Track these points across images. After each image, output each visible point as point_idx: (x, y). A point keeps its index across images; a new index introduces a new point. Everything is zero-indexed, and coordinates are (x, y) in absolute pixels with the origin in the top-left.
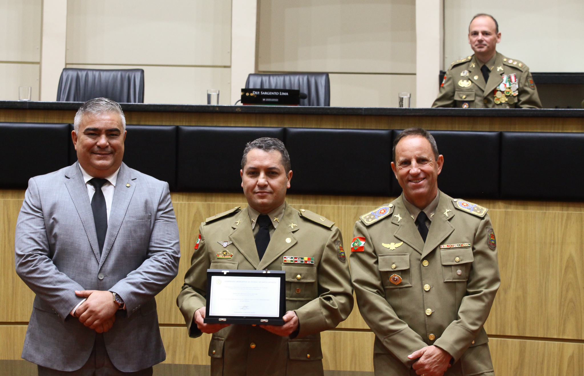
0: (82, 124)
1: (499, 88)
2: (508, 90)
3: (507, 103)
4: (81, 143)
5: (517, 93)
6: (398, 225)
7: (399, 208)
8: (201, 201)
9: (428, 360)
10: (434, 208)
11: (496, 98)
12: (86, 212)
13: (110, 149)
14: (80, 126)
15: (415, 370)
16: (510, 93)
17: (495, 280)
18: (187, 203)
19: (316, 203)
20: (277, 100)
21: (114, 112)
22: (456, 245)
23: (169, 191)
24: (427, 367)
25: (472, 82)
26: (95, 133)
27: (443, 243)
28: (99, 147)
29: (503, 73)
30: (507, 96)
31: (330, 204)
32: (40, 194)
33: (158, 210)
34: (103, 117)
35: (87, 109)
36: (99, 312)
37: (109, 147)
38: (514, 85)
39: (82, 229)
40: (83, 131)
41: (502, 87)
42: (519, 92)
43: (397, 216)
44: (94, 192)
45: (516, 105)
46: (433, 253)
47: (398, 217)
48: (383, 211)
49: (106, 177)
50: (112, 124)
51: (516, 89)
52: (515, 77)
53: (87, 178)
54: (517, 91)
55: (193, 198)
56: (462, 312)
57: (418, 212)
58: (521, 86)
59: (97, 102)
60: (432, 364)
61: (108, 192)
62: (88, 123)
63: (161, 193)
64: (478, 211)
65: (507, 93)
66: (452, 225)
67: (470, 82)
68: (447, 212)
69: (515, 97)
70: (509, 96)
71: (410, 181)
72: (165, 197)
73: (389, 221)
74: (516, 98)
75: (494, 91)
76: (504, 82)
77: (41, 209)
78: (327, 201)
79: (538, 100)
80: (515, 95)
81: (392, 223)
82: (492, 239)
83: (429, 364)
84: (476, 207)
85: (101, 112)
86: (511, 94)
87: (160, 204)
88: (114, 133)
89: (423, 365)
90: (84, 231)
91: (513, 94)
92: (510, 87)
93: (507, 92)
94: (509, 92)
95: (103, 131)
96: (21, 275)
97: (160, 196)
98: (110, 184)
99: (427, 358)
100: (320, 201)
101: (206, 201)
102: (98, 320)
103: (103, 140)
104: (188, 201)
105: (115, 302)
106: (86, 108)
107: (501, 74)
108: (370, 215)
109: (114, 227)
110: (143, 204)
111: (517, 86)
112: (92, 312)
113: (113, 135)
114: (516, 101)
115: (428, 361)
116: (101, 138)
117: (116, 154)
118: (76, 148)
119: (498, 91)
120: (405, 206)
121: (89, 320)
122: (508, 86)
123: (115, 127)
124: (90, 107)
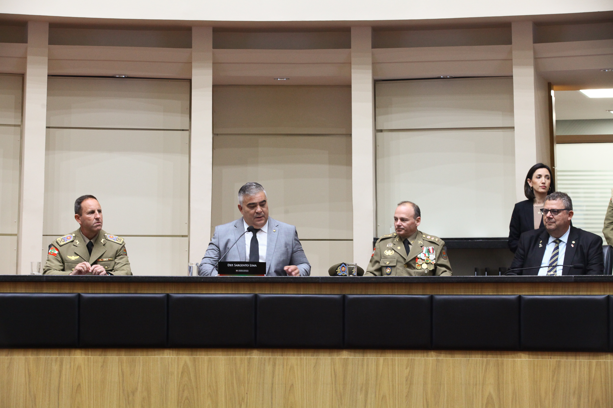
1: (419, 256)
2: (428, 258)
8: (188, 355)
11: (417, 265)
16: (429, 261)
18: (176, 357)
19: (282, 356)
20: (247, 271)
29: (423, 246)
30: (427, 263)
31: (294, 356)
38: (432, 254)
51: (434, 258)
52: (433, 249)
54: (434, 260)
55: (181, 353)
58: (438, 256)
67: (393, 251)
70: (429, 263)
75: (416, 258)
76: (424, 252)
78: (292, 354)
80: (433, 263)
91: (431, 261)
92: (429, 256)
93: (426, 259)
100: (286, 354)
104: (177, 356)
107: (421, 246)
111: (435, 256)
119: (419, 258)
122: (427, 255)
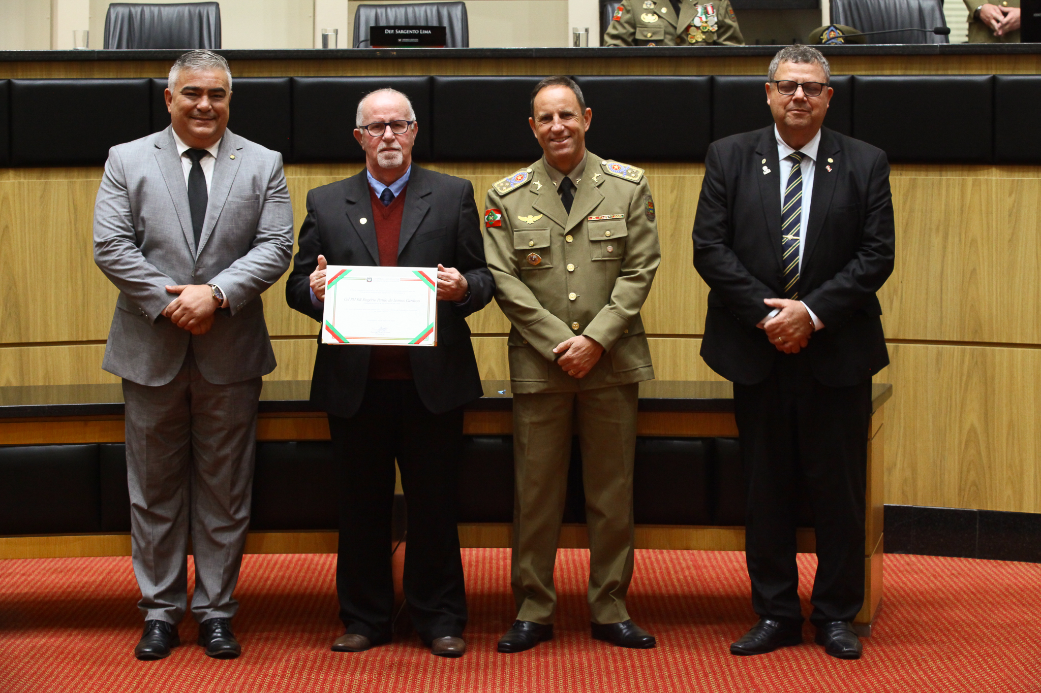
0: (180, 81)
1: (694, 23)
3: (704, 41)
4: (177, 105)
5: (716, 28)
6: (538, 194)
7: (539, 173)
8: (325, 174)
9: (577, 353)
10: (580, 173)
11: (690, 36)
12: (179, 192)
13: (212, 113)
14: (176, 84)
15: (561, 366)
16: (708, 28)
17: (655, 256)
18: (306, 177)
20: (416, 40)
21: (219, 68)
22: (606, 217)
23: (282, 163)
24: (575, 362)
25: (659, 17)
26: (195, 93)
27: (590, 214)
28: (199, 110)
29: (697, 4)
30: (703, 33)
32: (125, 168)
33: (269, 188)
34: (206, 74)
35: (186, 64)
36: (195, 309)
37: (212, 111)
38: (712, 17)
39: (174, 214)
40: (181, 90)
41: (697, 22)
42: (718, 27)
43: (536, 183)
44: (191, 166)
45: (716, 43)
46: (579, 226)
47: (539, 185)
48: (520, 178)
49: (205, 147)
50: (216, 82)
51: (714, 23)
52: (713, 7)
53: (182, 148)
54: (716, 25)
55: (314, 170)
56: (615, 297)
57: (562, 177)
58: (720, 18)
59: (198, 56)
60: (581, 358)
61: (208, 166)
62: (187, 81)
63: (272, 168)
64: (633, 175)
65: (703, 28)
66: (601, 192)
67: (656, 16)
68: (596, 177)
69: (713, 33)
70: (707, 32)
71: (552, 140)
72: (278, 172)
73: (526, 190)
74: (716, 34)
75: (689, 26)
76: (699, 15)
77: (126, 187)
79: (740, 35)
80: (713, 31)
81: (531, 192)
82: (650, 207)
83: (578, 358)
84: (631, 169)
85: (204, 68)
87: (271, 181)
88: (219, 93)
89: (569, 360)
90: (176, 216)
91: (711, 29)
92: (707, 20)
93: (703, 26)
94: (706, 27)
95: (205, 91)
96: (100, 265)
97: (271, 171)
98: (211, 155)
99: (575, 351)
101: (331, 174)
102: (194, 319)
103: (204, 103)
104: (307, 175)
105: (214, 298)
106: (184, 61)
107: (695, 5)
108: (504, 183)
109: (215, 207)
110: (251, 181)
111: (716, 20)
112: (186, 309)
113: (217, 96)
114: (715, 37)
115: (577, 355)
116: (202, 100)
117: (220, 120)
118: (170, 110)
119: (692, 26)
120: (546, 171)
121: (183, 319)
122: (704, 19)
123: (220, 86)
124: (190, 61)
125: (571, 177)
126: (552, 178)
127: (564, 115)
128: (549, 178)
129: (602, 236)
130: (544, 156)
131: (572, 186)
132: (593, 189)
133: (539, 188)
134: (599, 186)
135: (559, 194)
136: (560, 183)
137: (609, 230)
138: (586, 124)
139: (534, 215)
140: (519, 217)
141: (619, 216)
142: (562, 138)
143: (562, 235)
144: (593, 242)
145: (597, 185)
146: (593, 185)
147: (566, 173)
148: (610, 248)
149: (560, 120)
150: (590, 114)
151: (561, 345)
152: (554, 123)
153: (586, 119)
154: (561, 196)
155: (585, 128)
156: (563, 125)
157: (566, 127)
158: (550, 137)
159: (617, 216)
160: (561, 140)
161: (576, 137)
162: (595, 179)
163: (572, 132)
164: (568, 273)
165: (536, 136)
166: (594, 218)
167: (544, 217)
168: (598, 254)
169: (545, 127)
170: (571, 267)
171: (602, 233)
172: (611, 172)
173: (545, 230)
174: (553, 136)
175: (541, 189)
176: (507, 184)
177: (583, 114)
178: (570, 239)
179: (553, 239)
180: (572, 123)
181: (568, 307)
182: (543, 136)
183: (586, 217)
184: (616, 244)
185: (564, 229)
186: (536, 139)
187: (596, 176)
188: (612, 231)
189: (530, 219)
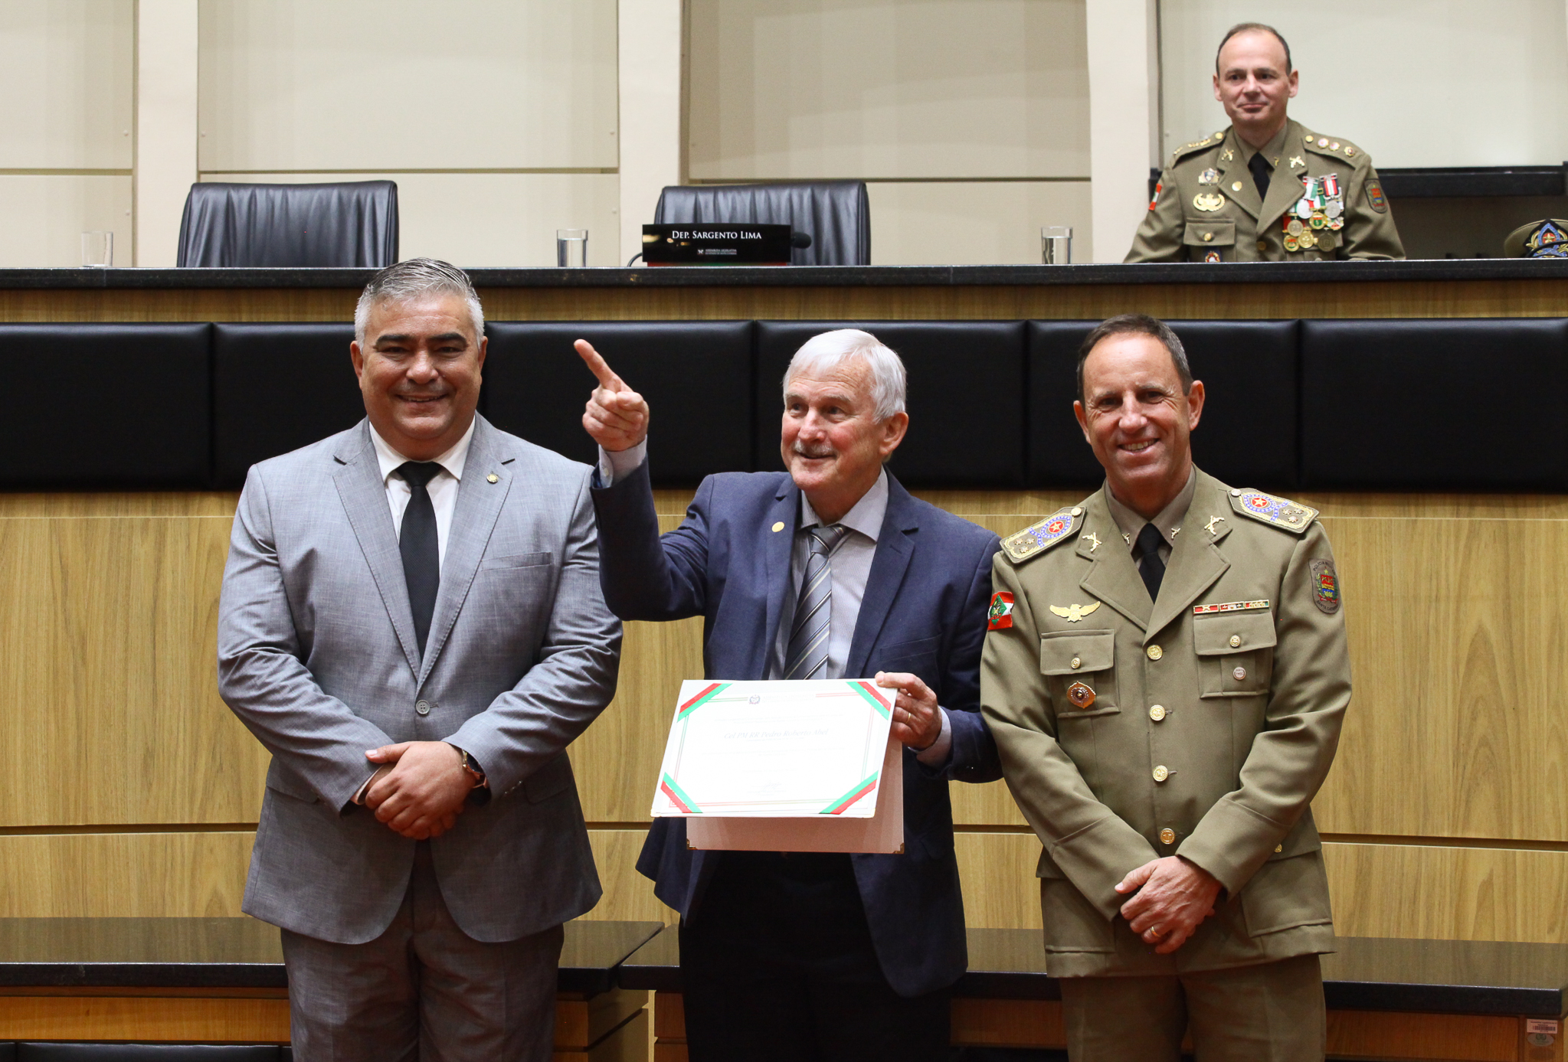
0: (372, 325)
1: (1295, 212)
2: (1320, 216)
3: (1317, 250)
5: (1340, 224)
6: (1091, 561)
7: (1095, 515)
9: (1162, 888)
10: (1180, 515)
11: (1287, 238)
16: (1324, 222)
20: (733, 252)
22: (1232, 606)
24: (1159, 908)
25: (1227, 197)
26: (401, 347)
28: (412, 381)
29: (1305, 174)
30: (1315, 232)
33: (570, 540)
35: (382, 289)
36: (426, 798)
38: (1334, 202)
39: (373, 594)
40: (374, 343)
41: (1303, 210)
42: (1345, 221)
43: (1089, 537)
44: (408, 497)
45: (1338, 253)
47: (1094, 541)
48: (1056, 527)
49: (433, 457)
51: (1338, 213)
52: (1336, 182)
53: (391, 462)
54: (1342, 218)
56: (1249, 771)
57: (1140, 525)
58: (1350, 204)
59: (406, 270)
60: (1172, 899)
62: (385, 323)
64: (1292, 519)
65: (1315, 224)
66: (1223, 556)
67: (1221, 197)
69: (1335, 233)
70: (1322, 230)
71: (1121, 447)
72: (587, 506)
73: (1068, 553)
74: (1340, 236)
75: (1284, 220)
76: (1308, 196)
79: (1394, 237)
80: (1335, 229)
81: (1078, 555)
82: (1324, 586)
83: (1164, 899)
84: (1288, 507)
85: (417, 295)
86: (1326, 226)
87: (574, 525)
89: (1149, 903)
90: (377, 597)
91: (1330, 225)
92: (1323, 207)
93: (1315, 219)
94: (1320, 221)
95: (421, 341)
97: (573, 505)
98: (448, 475)
99: (1160, 886)
103: (421, 365)
107: (1301, 177)
108: (1025, 538)
109: (455, 584)
110: (530, 527)
111: (1341, 206)
112: (408, 798)
114: (1339, 243)
115: (1164, 892)
116: (417, 360)
118: (361, 385)
119: (1292, 218)
120: (1110, 512)
121: (402, 816)
122: (1317, 205)
125: (1159, 523)
126: (1122, 527)
127: (1147, 395)
128: (1115, 528)
129: (1223, 646)
130: (1107, 483)
131: (1162, 543)
132: (1205, 548)
133: (1095, 546)
134: (1218, 543)
135: (1135, 561)
136: (1136, 537)
137: (1236, 634)
138: (1193, 415)
139: (1082, 604)
140: (1053, 608)
141: (1259, 604)
142: (1142, 442)
143: (1139, 645)
144: (1204, 659)
145: (1215, 539)
146: (1206, 540)
147: (1149, 515)
148: (1240, 672)
149: (1138, 404)
150: (1201, 394)
151: (1133, 876)
152: (1124, 412)
153: (1193, 403)
154: (1138, 564)
155: (1189, 421)
156: (1144, 415)
157: (1151, 420)
158: (1116, 441)
159: (1254, 605)
160: (1140, 446)
161: (1171, 440)
162: (1211, 527)
163: (1163, 430)
164: (1151, 724)
165: (1088, 439)
166: (1206, 608)
167: (1103, 605)
168: (1214, 683)
169: (1106, 420)
170: (1157, 712)
171: (1222, 639)
172: (1247, 510)
173: (1104, 634)
174: (1122, 438)
175: (1098, 548)
176: (1030, 541)
177: (1186, 394)
178: (1155, 652)
179: (1120, 652)
180: (1161, 411)
181: (1151, 797)
182: (1101, 437)
183: (1190, 607)
184: (1252, 663)
185: (1145, 632)
186: (1089, 446)
187: (1212, 522)
188: (1245, 636)
189: (1075, 612)
